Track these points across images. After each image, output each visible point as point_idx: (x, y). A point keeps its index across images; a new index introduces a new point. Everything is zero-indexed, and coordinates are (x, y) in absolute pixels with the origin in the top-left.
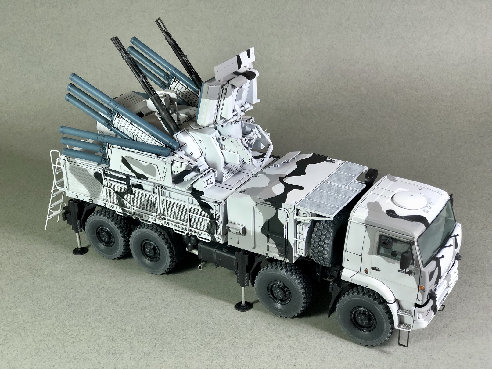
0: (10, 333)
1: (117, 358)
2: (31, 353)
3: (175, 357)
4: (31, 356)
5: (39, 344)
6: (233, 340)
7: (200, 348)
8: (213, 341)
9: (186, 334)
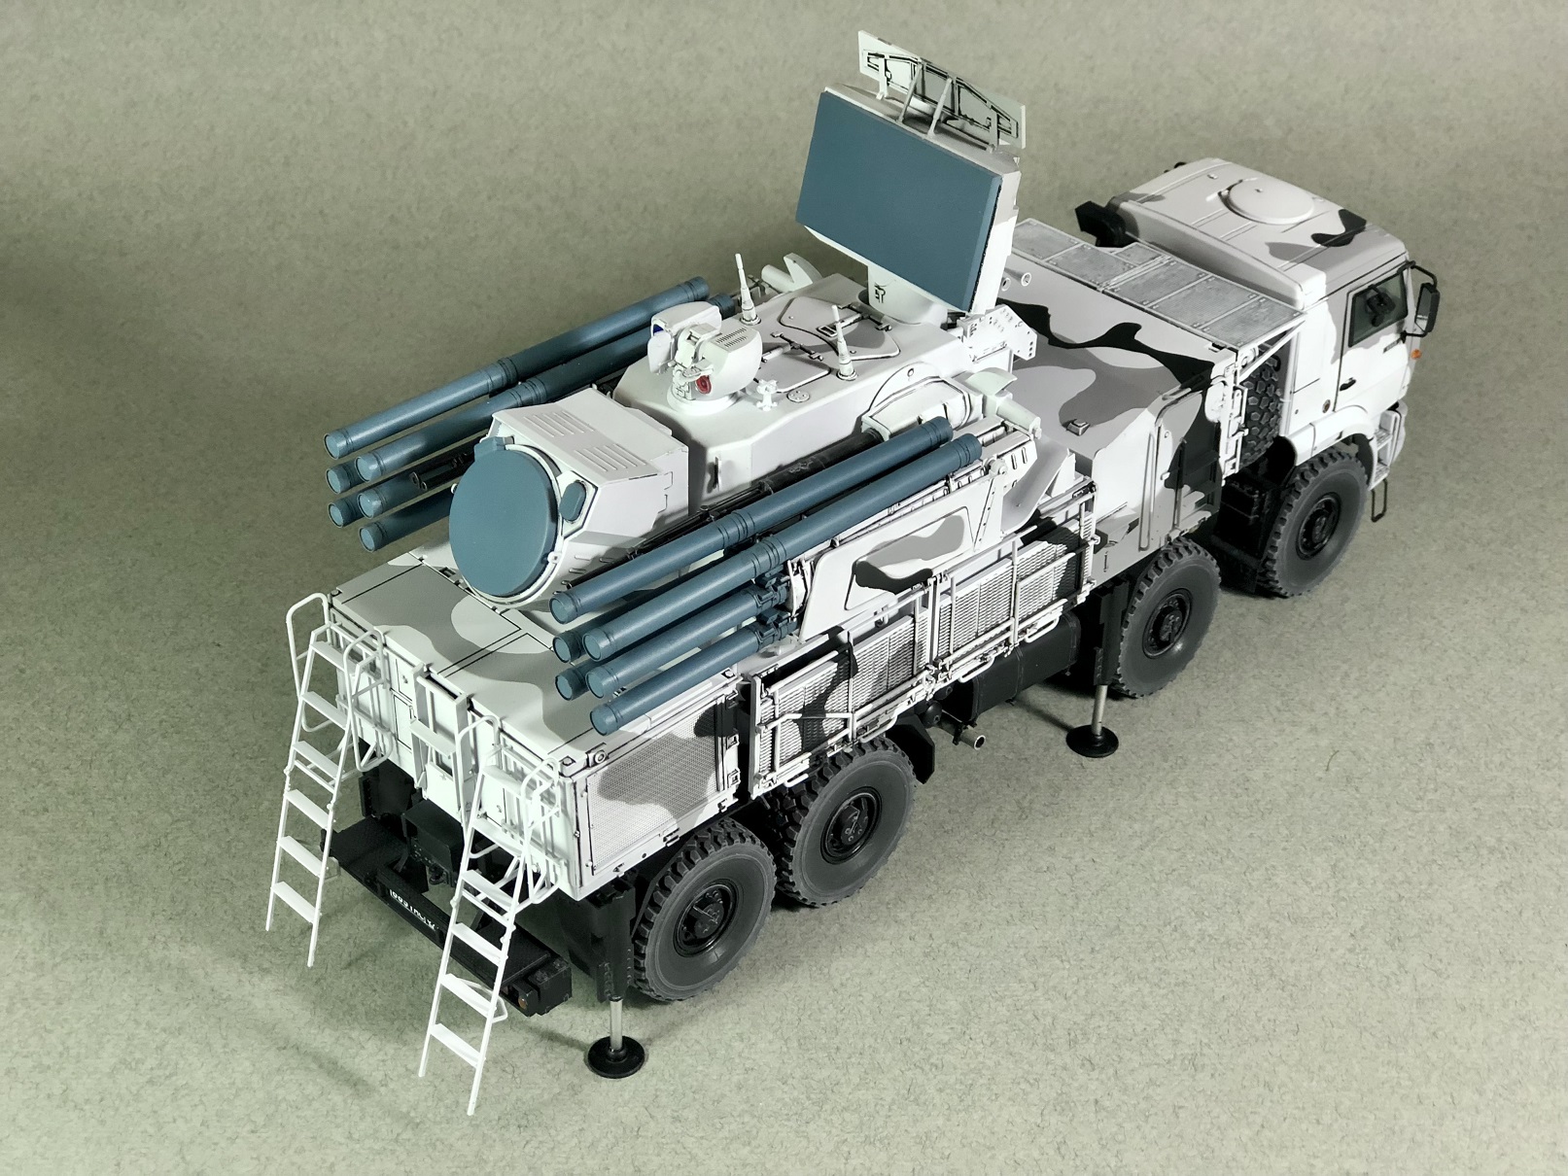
0: (172, 1040)
1: (534, 1143)
2: (253, 1118)
3: (725, 1142)
4: (253, 1128)
5: (274, 1084)
6: (909, 1074)
7: (803, 1109)
8: (843, 1081)
9: (752, 1050)
